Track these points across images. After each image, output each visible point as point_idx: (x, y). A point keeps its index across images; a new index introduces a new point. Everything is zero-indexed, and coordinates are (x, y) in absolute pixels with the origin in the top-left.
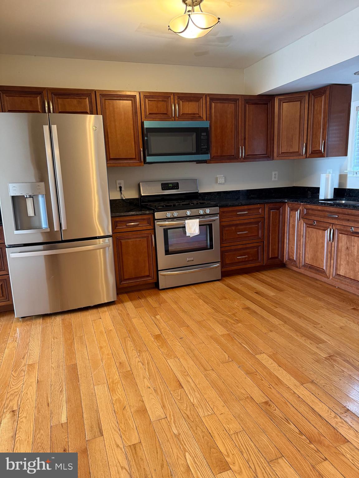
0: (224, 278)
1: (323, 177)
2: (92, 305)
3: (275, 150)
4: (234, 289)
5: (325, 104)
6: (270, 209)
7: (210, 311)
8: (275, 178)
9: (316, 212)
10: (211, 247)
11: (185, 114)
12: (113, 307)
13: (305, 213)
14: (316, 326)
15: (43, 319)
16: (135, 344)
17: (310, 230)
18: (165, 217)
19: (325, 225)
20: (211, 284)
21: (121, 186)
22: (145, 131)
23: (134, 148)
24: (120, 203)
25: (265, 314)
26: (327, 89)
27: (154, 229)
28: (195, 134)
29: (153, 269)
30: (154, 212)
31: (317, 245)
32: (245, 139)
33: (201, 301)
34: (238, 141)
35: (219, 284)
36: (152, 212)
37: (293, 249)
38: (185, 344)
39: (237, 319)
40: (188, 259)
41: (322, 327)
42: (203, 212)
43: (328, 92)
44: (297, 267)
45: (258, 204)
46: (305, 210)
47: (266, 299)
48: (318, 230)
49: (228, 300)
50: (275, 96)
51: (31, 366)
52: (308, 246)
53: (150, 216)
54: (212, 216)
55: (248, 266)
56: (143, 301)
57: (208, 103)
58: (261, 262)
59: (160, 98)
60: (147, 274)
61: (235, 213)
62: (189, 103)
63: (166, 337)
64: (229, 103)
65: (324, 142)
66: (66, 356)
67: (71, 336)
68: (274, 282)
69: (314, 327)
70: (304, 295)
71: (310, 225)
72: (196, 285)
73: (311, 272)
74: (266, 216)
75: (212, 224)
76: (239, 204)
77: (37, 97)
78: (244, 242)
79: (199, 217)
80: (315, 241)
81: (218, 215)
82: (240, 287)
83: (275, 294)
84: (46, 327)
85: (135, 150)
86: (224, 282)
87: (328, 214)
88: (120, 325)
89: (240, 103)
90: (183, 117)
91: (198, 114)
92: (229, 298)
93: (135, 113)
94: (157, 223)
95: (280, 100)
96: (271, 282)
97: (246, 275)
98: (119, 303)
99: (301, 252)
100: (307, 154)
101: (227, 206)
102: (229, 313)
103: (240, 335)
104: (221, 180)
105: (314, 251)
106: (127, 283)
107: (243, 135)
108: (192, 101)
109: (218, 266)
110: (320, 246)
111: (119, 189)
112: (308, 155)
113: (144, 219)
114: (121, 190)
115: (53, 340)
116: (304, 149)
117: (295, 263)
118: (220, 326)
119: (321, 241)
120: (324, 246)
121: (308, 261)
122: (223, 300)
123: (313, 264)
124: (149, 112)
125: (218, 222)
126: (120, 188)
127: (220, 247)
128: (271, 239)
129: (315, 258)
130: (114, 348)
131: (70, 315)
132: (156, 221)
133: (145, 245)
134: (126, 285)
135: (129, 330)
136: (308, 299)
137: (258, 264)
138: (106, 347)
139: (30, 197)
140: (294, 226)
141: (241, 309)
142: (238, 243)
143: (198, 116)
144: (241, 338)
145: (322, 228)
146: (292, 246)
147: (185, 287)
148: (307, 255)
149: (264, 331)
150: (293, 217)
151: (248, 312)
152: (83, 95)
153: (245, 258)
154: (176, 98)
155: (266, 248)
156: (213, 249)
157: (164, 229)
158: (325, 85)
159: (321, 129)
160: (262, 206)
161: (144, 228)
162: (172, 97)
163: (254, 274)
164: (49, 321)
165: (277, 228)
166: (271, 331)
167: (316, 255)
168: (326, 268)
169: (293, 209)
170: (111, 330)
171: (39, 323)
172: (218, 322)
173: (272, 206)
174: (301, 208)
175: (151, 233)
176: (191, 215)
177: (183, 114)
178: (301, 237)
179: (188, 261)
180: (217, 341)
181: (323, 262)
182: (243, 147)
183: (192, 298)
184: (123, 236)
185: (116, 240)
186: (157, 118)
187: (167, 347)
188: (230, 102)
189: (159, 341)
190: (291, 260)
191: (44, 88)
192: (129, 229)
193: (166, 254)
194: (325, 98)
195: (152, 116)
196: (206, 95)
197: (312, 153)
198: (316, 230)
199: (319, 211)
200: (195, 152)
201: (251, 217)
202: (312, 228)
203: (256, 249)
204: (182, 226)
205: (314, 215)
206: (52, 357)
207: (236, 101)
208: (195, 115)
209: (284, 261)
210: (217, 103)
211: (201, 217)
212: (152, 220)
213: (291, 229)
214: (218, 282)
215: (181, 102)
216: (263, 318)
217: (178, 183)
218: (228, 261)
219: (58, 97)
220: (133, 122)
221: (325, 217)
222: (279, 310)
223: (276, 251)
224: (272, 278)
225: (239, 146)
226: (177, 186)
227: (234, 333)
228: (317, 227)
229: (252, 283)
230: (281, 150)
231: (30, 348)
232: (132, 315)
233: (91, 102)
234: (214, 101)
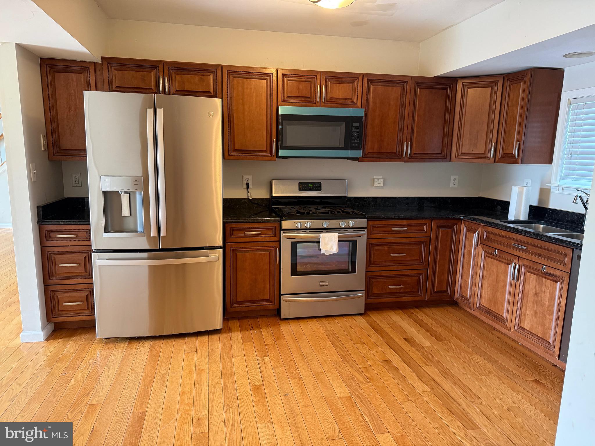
0: (369, 313)
1: (515, 190)
2: (190, 332)
3: (454, 149)
4: (378, 330)
5: (523, 93)
6: (440, 227)
7: (336, 359)
8: (454, 183)
9: (499, 239)
10: (353, 271)
11: (334, 99)
12: (216, 337)
13: (485, 238)
14: (473, 400)
15: (129, 343)
16: (225, 395)
17: (490, 261)
18: (295, 228)
19: (509, 257)
20: (350, 320)
21: (248, 182)
22: (280, 118)
23: (265, 138)
24: (246, 204)
25: (407, 372)
26: (527, 73)
27: (280, 241)
28: (344, 124)
29: (275, 292)
30: (281, 220)
31: (497, 282)
32: (412, 132)
33: (329, 343)
34: (403, 136)
35: (360, 320)
36: (278, 219)
37: (466, 282)
38: (288, 404)
39: (368, 375)
40: (321, 284)
41: (481, 404)
42: (344, 224)
43: (528, 78)
44: (470, 308)
45: (423, 219)
46: (485, 233)
47: (417, 350)
48: (499, 262)
49: (365, 346)
50: (457, 79)
51: (93, 407)
52: (485, 282)
53: (276, 225)
54: (358, 230)
55: (404, 299)
56: (255, 333)
57: (365, 85)
58: (421, 296)
59: (302, 78)
60: (267, 297)
61: (389, 229)
62: (339, 85)
63: (267, 390)
64: (393, 86)
65: (519, 144)
66: (138, 399)
67: (153, 372)
68: (435, 327)
69: (471, 401)
70: (470, 350)
71: (489, 254)
72: (330, 319)
73: (487, 317)
74: (433, 236)
75: (356, 240)
76: (396, 218)
77: (151, 72)
78: (400, 268)
79: (340, 231)
80: (495, 277)
81: (366, 230)
82: (386, 328)
83: (431, 345)
84: (129, 354)
85: (266, 141)
86: (368, 318)
87: (513, 242)
88: (216, 364)
89: (409, 88)
90: (329, 102)
91: (351, 99)
92: (367, 343)
93: (270, 95)
94: (284, 234)
95: (464, 85)
96: (431, 326)
97: (400, 311)
98: (226, 332)
99: (477, 288)
100: (497, 157)
101: (378, 219)
102: (360, 366)
103: (365, 400)
104: (379, 183)
105: (493, 290)
106: (240, 307)
107: (410, 127)
108: (344, 82)
109: (362, 296)
110: (500, 285)
111: (245, 186)
112: (497, 159)
113: (267, 228)
114: (248, 188)
115: (130, 373)
116: (492, 150)
117: (468, 301)
118: (342, 383)
119: (502, 278)
120: (505, 286)
121: (484, 303)
122: (359, 345)
123: (491, 307)
124: (287, 93)
125: (365, 237)
126: (248, 184)
127: (366, 271)
128: (438, 266)
129: (493, 300)
130: (198, 397)
131: (162, 341)
132: (282, 231)
133: (267, 260)
134: (238, 309)
135: (225, 372)
136: (474, 357)
137: (417, 298)
138: (189, 394)
139: (126, 193)
140: (470, 252)
141: (378, 362)
142: (392, 268)
143: (350, 101)
144: (365, 406)
145: (504, 261)
146: (466, 280)
147: (315, 320)
148: (483, 295)
149: (400, 398)
150: (469, 240)
151: (386, 367)
152: (207, 71)
153: (401, 288)
154: (323, 78)
155: (430, 278)
156: (356, 273)
157: (292, 243)
158: (525, 69)
159: (516, 126)
160: (427, 222)
161: (267, 239)
162: (318, 76)
163: (412, 311)
164: (135, 347)
165: (447, 253)
166: (408, 400)
167: (495, 296)
168: (507, 316)
169: (471, 230)
170: (202, 370)
171: (123, 349)
172: (341, 377)
173: (442, 222)
174: (480, 229)
175: (275, 246)
176: (328, 228)
177: (331, 99)
178: (478, 268)
179: (320, 286)
180: (331, 406)
181: (503, 307)
182: (409, 143)
183: (319, 336)
184: (238, 247)
185: (231, 251)
186: (297, 103)
187: (264, 405)
188: (395, 85)
189: (256, 395)
190: (464, 297)
191: (160, 62)
192: (248, 239)
193: (292, 275)
194: (525, 84)
195: (290, 100)
196: (363, 76)
197: (502, 157)
198: (497, 261)
199: (503, 236)
200: (343, 146)
201: (412, 235)
202: (492, 258)
203: (416, 278)
204: (316, 240)
205: (497, 242)
206: (121, 398)
207: (403, 84)
208: (347, 101)
209: (455, 298)
210: (378, 85)
211: (342, 231)
212: (278, 228)
213: (466, 256)
214: (360, 317)
215: (330, 83)
216: (404, 378)
217: (320, 184)
218: (375, 291)
219: (175, 72)
220: (267, 106)
221: (510, 246)
222: (430, 370)
223: (445, 284)
224: (434, 320)
225: (404, 141)
226: (319, 187)
227: (358, 396)
228: (499, 259)
229: (405, 324)
230: (462, 150)
231: (101, 381)
232: (235, 352)
233: (215, 80)
234: (373, 84)
